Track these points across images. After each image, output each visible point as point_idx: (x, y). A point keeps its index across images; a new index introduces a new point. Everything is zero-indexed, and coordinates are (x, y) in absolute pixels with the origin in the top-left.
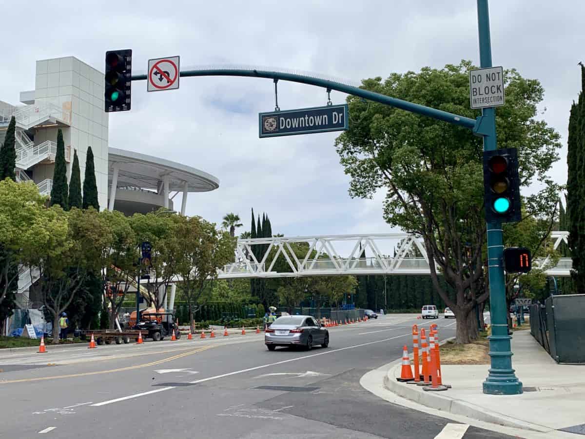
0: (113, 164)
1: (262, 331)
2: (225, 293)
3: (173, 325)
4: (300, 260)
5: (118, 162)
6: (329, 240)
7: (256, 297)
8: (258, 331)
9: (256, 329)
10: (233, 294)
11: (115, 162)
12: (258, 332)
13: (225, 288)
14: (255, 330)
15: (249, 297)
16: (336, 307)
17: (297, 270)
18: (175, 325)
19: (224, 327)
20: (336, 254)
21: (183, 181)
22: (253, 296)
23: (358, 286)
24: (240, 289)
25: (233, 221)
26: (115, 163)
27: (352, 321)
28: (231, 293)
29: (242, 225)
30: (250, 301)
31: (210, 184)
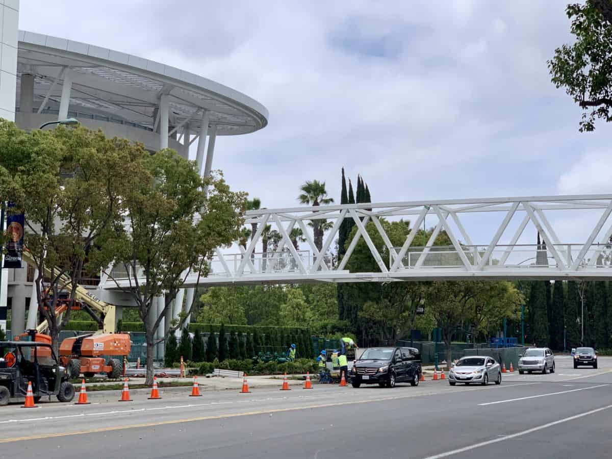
0: (63, 70)
1: (315, 383)
2: (300, 313)
3: (54, 370)
4: (396, 248)
5: (72, 67)
6: (455, 212)
7: (346, 322)
8: (307, 383)
9: (305, 378)
10: (311, 316)
11: (65, 66)
12: (307, 386)
13: (300, 305)
14: (301, 382)
15: (334, 320)
16: (485, 342)
17: (388, 268)
18: (57, 370)
19: (242, 373)
20: (466, 237)
21: (200, 108)
22: (341, 319)
23: (525, 306)
24: (323, 308)
25: (318, 195)
26: (67, 70)
27: (508, 368)
28: (309, 314)
29: (332, 200)
30: (334, 327)
31: (249, 116)
